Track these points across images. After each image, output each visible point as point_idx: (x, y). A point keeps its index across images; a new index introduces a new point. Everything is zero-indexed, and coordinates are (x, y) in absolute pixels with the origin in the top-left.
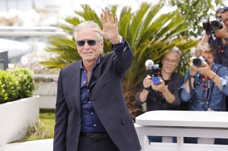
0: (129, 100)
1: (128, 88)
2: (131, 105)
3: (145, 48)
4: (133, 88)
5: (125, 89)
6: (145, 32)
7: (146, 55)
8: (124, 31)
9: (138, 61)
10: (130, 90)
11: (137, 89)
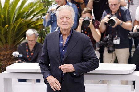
0: (10, 56)
1: (9, 48)
2: (11, 59)
3: (19, 23)
4: (12, 48)
5: (7, 49)
6: (19, 13)
7: (20, 28)
8: (6, 13)
9: (15, 31)
10: (10, 49)
11: (15, 49)
